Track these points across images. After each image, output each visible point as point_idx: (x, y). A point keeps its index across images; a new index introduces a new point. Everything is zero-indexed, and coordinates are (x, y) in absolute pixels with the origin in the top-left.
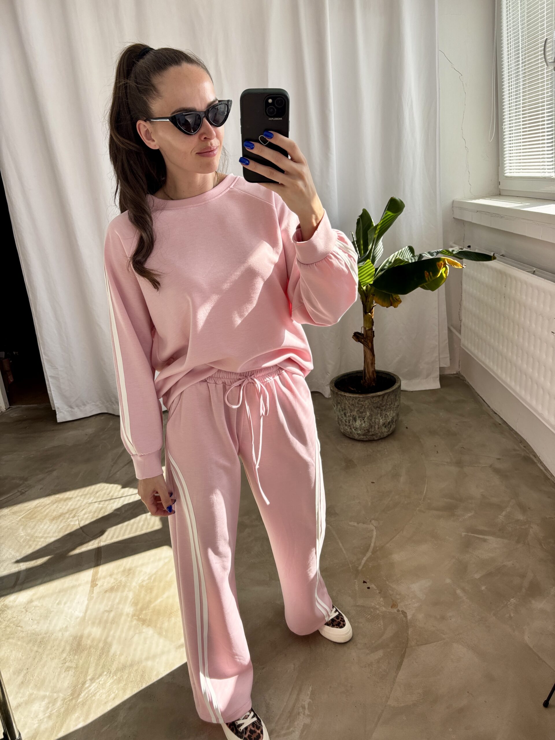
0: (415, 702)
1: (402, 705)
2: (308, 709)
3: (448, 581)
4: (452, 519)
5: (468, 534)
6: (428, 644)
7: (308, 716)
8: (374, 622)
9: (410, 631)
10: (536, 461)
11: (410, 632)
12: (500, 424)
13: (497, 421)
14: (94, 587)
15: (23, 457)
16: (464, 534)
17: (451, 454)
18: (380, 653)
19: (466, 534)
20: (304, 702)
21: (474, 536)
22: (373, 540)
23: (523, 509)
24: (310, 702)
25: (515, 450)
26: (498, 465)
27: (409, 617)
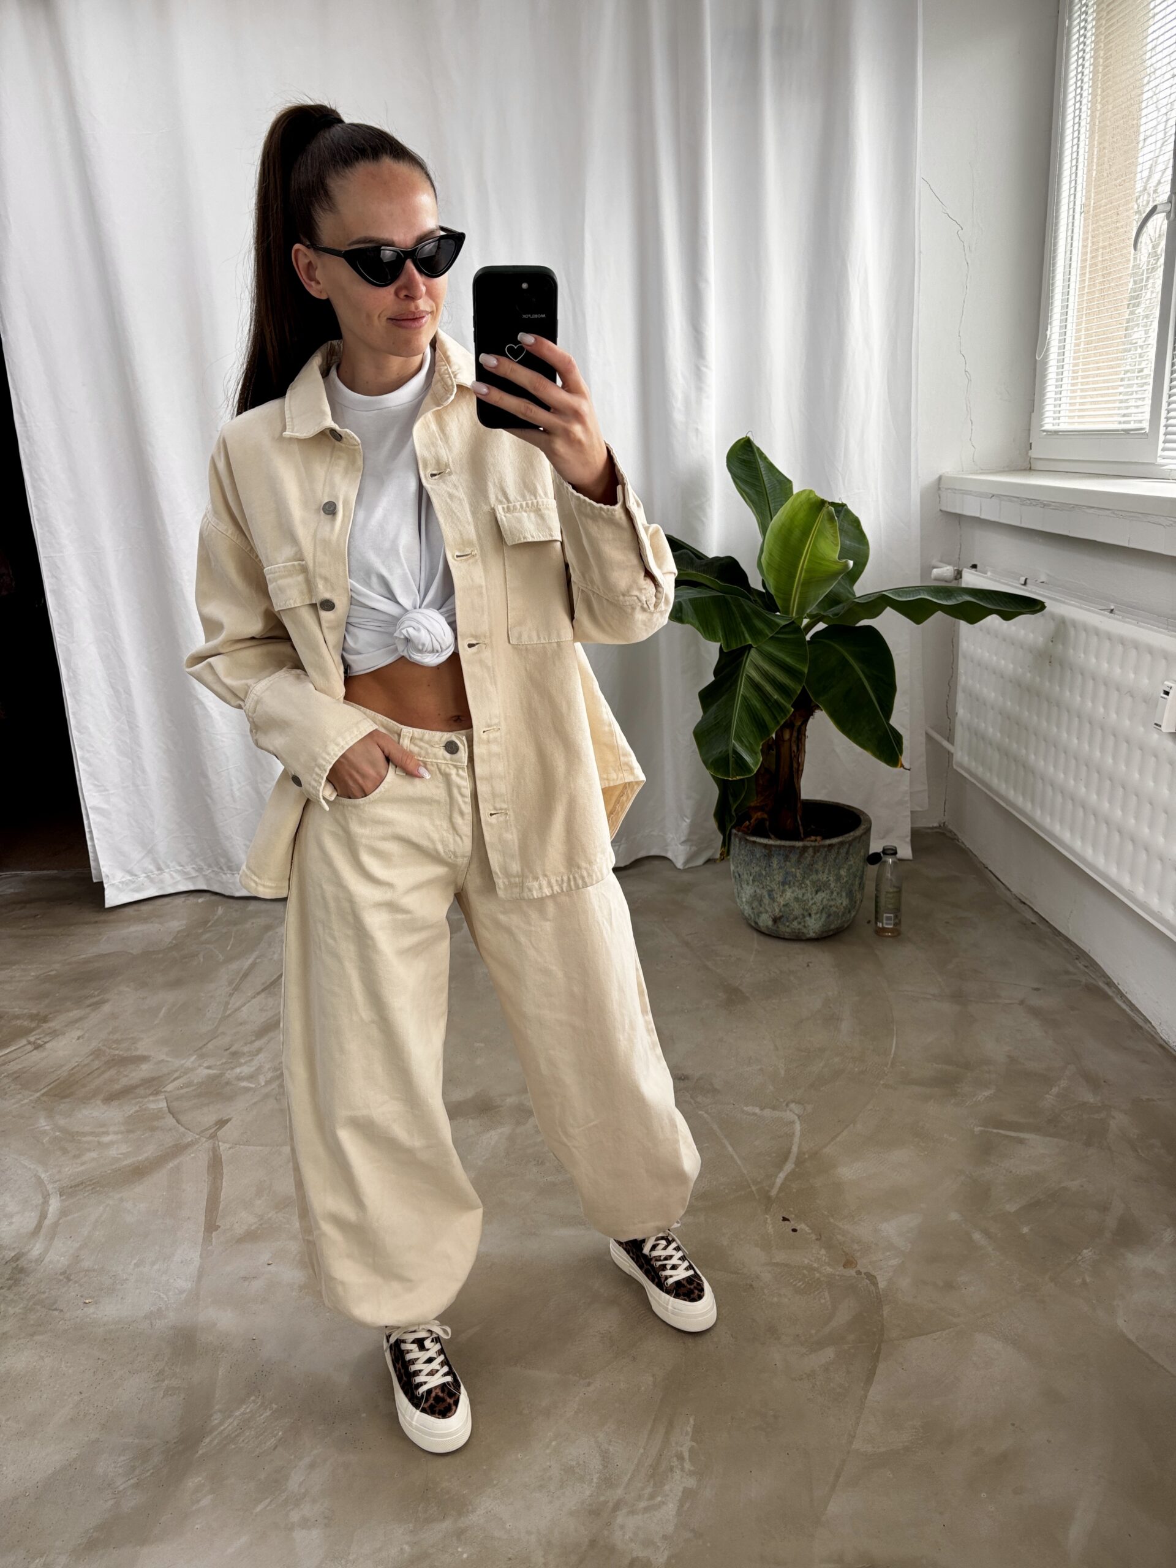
0: (906, 1444)
1: (883, 1449)
2: (690, 1460)
3: (954, 1216)
4: (952, 1101)
5: (986, 1129)
6: (923, 1335)
7: (691, 1473)
8: (812, 1295)
9: (886, 1311)
10: (1110, 993)
11: (885, 1313)
12: (1033, 923)
13: (1028, 917)
14: (212, 1233)
15: (33, 974)
16: (977, 1129)
17: (940, 980)
18: (829, 1353)
19: (982, 1128)
20: (681, 1446)
21: (998, 1133)
22: (796, 1140)
23: (1093, 1081)
24: (692, 1446)
25: (1067, 972)
26: (1036, 1001)
27: (882, 1285)
